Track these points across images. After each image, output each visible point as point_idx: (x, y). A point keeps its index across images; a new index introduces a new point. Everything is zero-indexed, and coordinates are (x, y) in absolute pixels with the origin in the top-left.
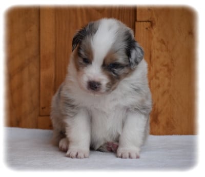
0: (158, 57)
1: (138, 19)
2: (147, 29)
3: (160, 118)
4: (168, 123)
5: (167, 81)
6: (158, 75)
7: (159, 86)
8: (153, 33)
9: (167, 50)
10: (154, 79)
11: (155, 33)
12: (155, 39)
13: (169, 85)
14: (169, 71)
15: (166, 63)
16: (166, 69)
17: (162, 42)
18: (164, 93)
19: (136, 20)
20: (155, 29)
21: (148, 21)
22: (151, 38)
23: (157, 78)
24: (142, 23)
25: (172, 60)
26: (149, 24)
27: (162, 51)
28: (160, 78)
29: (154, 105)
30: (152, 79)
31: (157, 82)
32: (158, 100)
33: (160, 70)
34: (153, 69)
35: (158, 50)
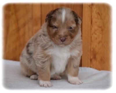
0: (96, 22)
2: (89, 6)
3: (97, 57)
4: (101, 60)
5: (101, 36)
6: (96, 32)
7: (96, 39)
9: (101, 19)
10: (94, 34)
11: (94, 9)
12: (94, 12)
13: (102, 38)
14: (102, 30)
15: (100, 26)
16: (100, 29)
17: (98, 14)
18: (99, 43)
23: (96, 34)
25: (104, 24)
27: (98, 19)
28: (97, 34)
29: (94, 49)
30: (93, 34)
31: (96, 36)
32: (96, 46)
33: (97, 29)
34: (93, 29)
35: (96, 18)
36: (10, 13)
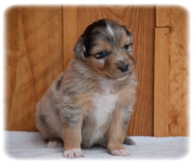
0: (177, 61)
1: (158, 25)
2: (166, 34)
3: (179, 119)
6: (177, 78)
7: (178, 89)
8: (172, 38)
10: (173, 82)
11: (174, 38)
12: (173, 44)
15: (184, 67)
17: (181, 47)
18: (183, 95)
19: (155, 26)
20: (174, 34)
21: (167, 27)
22: (169, 43)
23: (176, 81)
24: (161, 29)
26: (168, 29)
27: (180, 55)
28: (179, 81)
29: (173, 107)
30: (171, 82)
31: (176, 85)
32: (177, 102)
33: (179, 73)
34: (172, 73)
35: (176, 54)
36: (19, 53)
